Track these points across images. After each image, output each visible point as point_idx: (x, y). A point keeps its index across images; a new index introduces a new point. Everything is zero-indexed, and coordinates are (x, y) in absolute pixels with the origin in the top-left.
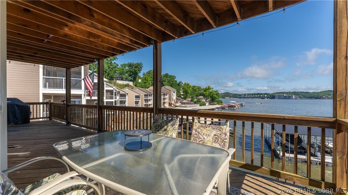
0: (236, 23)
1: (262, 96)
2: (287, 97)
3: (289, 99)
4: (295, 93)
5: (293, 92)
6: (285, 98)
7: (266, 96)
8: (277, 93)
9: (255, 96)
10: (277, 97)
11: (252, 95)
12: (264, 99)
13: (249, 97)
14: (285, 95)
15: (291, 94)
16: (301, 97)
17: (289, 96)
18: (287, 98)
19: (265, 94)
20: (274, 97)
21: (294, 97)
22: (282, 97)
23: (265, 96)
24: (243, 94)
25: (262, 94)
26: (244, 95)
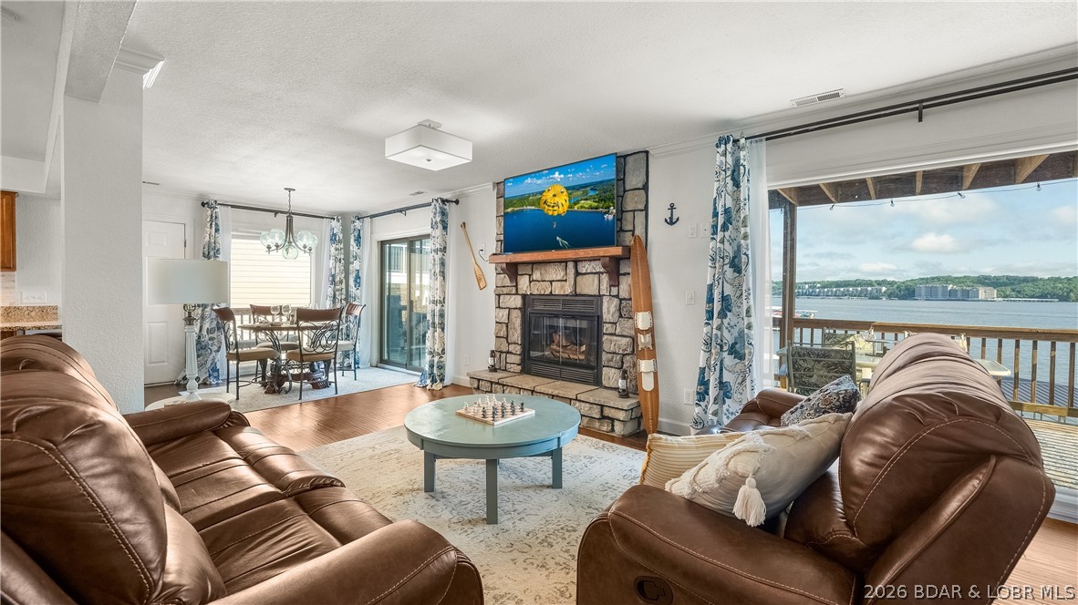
0: (956, 193)
1: (870, 289)
2: (959, 293)
3: (963, 300)
4: (985, 281)
5: (979, 277)
6: (951, 296)
7: (884, 289)
8: (922, 279)
9: (848, 291)
10: (923, 292)
11: (838, 285)
12: (877, 298)
13: (828, 291)
14: (950, 287)
15: (971, 284)
16: (1008, 293)
17: (963, 291)
18: (956, 296)
19: (880, 283)
20: (914, 291)
21: (982, 295)
22: (940, 293)
23: (881, 290)
24: (805, 283)
25: (870, 284)
26: (810, 287)
